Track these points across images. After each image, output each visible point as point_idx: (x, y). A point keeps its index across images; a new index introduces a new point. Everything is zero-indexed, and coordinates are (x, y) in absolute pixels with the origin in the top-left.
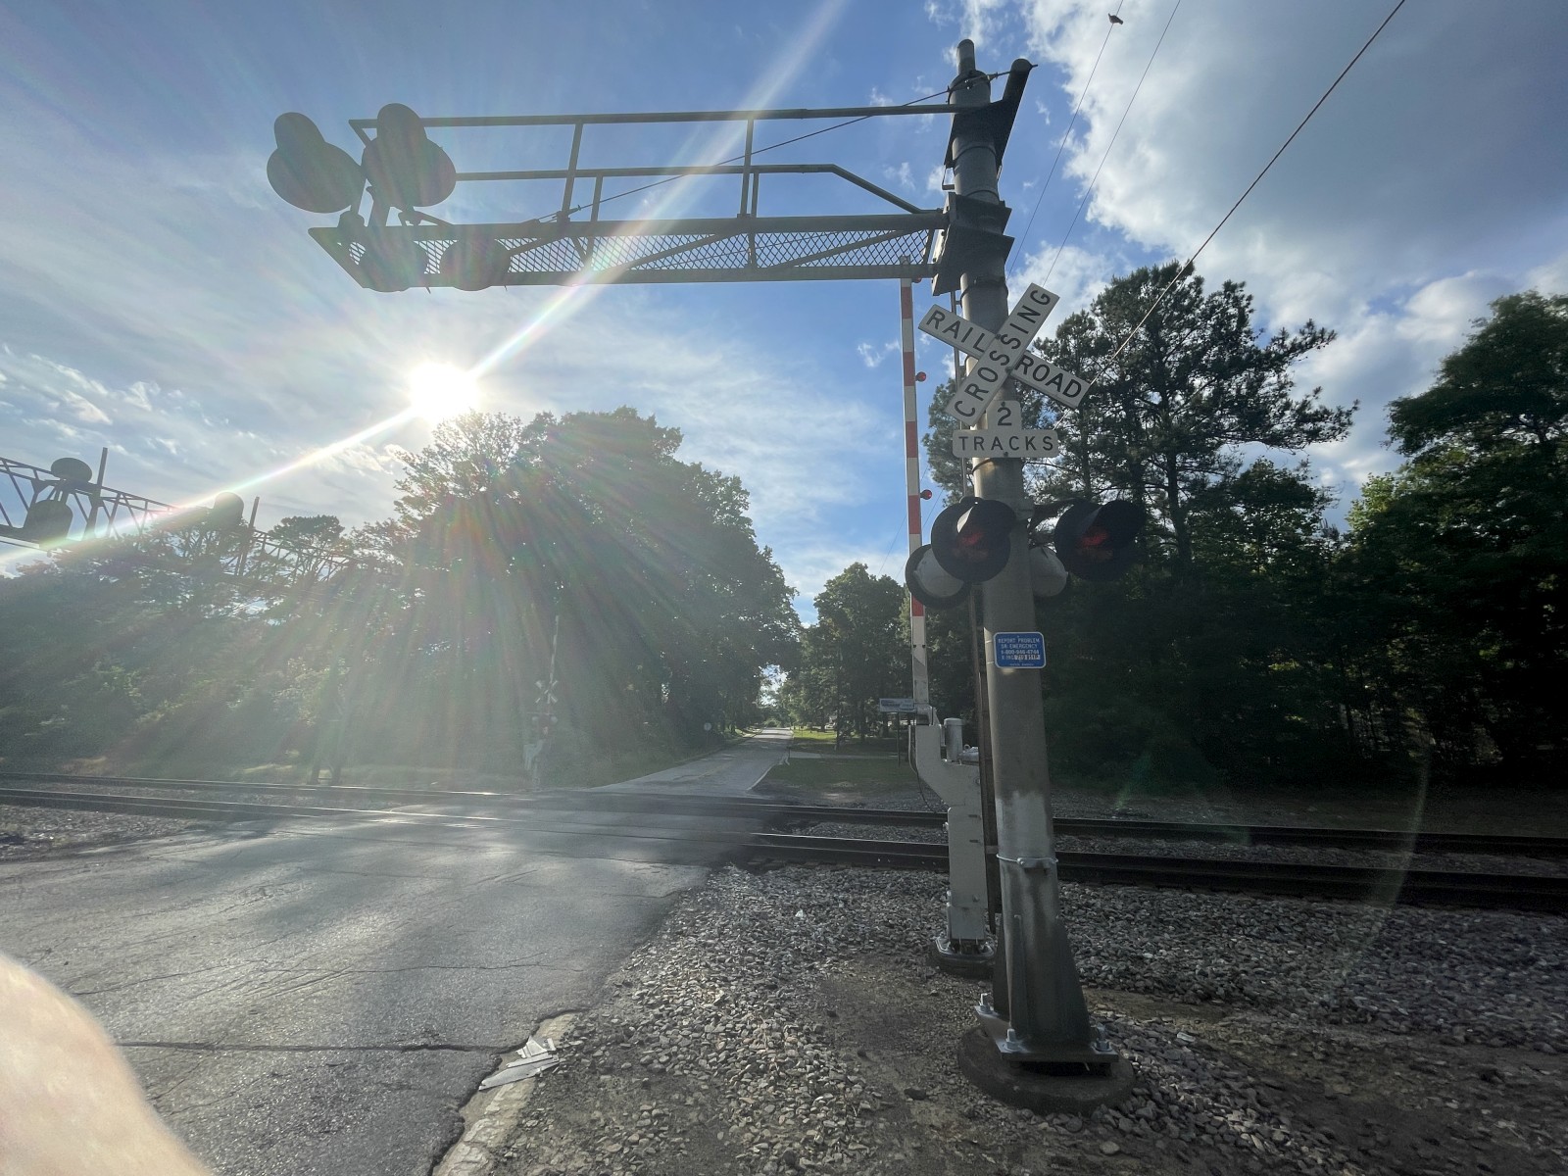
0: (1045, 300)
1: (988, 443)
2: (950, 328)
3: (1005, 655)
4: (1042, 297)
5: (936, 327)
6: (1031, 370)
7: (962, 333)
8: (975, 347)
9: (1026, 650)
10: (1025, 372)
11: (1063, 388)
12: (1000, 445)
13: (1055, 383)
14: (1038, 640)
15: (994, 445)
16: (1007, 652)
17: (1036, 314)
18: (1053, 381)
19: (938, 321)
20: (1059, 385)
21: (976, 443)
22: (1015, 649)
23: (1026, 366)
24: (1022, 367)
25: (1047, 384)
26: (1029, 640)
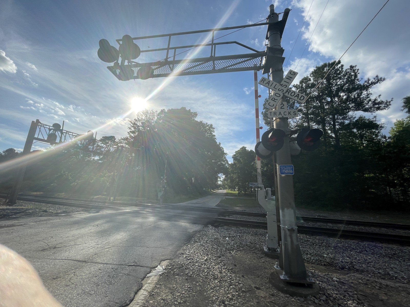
0: (294, 74)
1: (278, 114)
2: (267, 83)
3: (282, 171)
4: (293, 73)
5: (263, 83)
6: (290, 93)
7: (270, 84)
8: (274, 88)
9: (289, 170)
10: (288, 94)
11: (299, 98)
12: (281, 114)
13: (297, 97)
14: (292, 167)
15: (279, 114)
16: (283, 170)
17: (291, 78)
18: (296, 96)
19: (264, 81)
20: (298, 97)
21: (274, 114)
22: (285, 170)
23: (289, 92)
24: (287, 92)
25: (294, 97)
26: (289, 167)
